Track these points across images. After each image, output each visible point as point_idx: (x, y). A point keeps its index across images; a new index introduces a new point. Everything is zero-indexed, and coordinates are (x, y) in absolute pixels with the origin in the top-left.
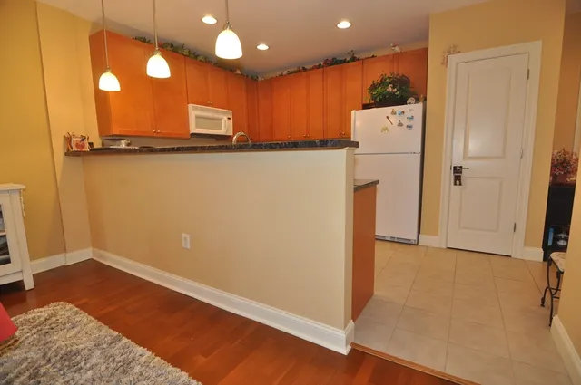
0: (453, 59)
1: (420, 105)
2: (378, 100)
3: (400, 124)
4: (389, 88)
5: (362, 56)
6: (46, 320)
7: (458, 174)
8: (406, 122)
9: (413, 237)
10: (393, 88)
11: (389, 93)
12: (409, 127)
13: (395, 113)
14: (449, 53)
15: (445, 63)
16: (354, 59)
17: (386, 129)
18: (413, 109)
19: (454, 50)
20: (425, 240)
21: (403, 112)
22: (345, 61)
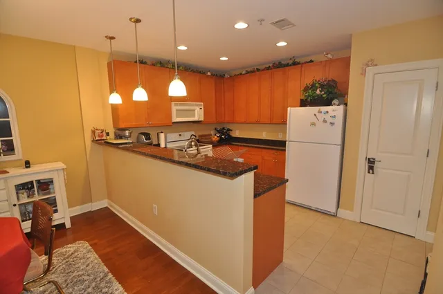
0: (370, 71)
1: (342, 107)
2: (309, 100)
3: (325, 121)
4: (318, 92)
5: (303, 60)
6: (72, 254)
7: (371, 164)
8: (329, 120)
9: (333, 209)
10: (321, 91)
11: (318, 95)
12: (332, 124)
13: (321, 112)
14: (368, 65)
15: (364, 73)
16: (295, 64)
17: (313, 124)
18: (336, 110)
19: (371, 63)
20: (342, 213)
21: (327, 112)
22: (287, 65)
